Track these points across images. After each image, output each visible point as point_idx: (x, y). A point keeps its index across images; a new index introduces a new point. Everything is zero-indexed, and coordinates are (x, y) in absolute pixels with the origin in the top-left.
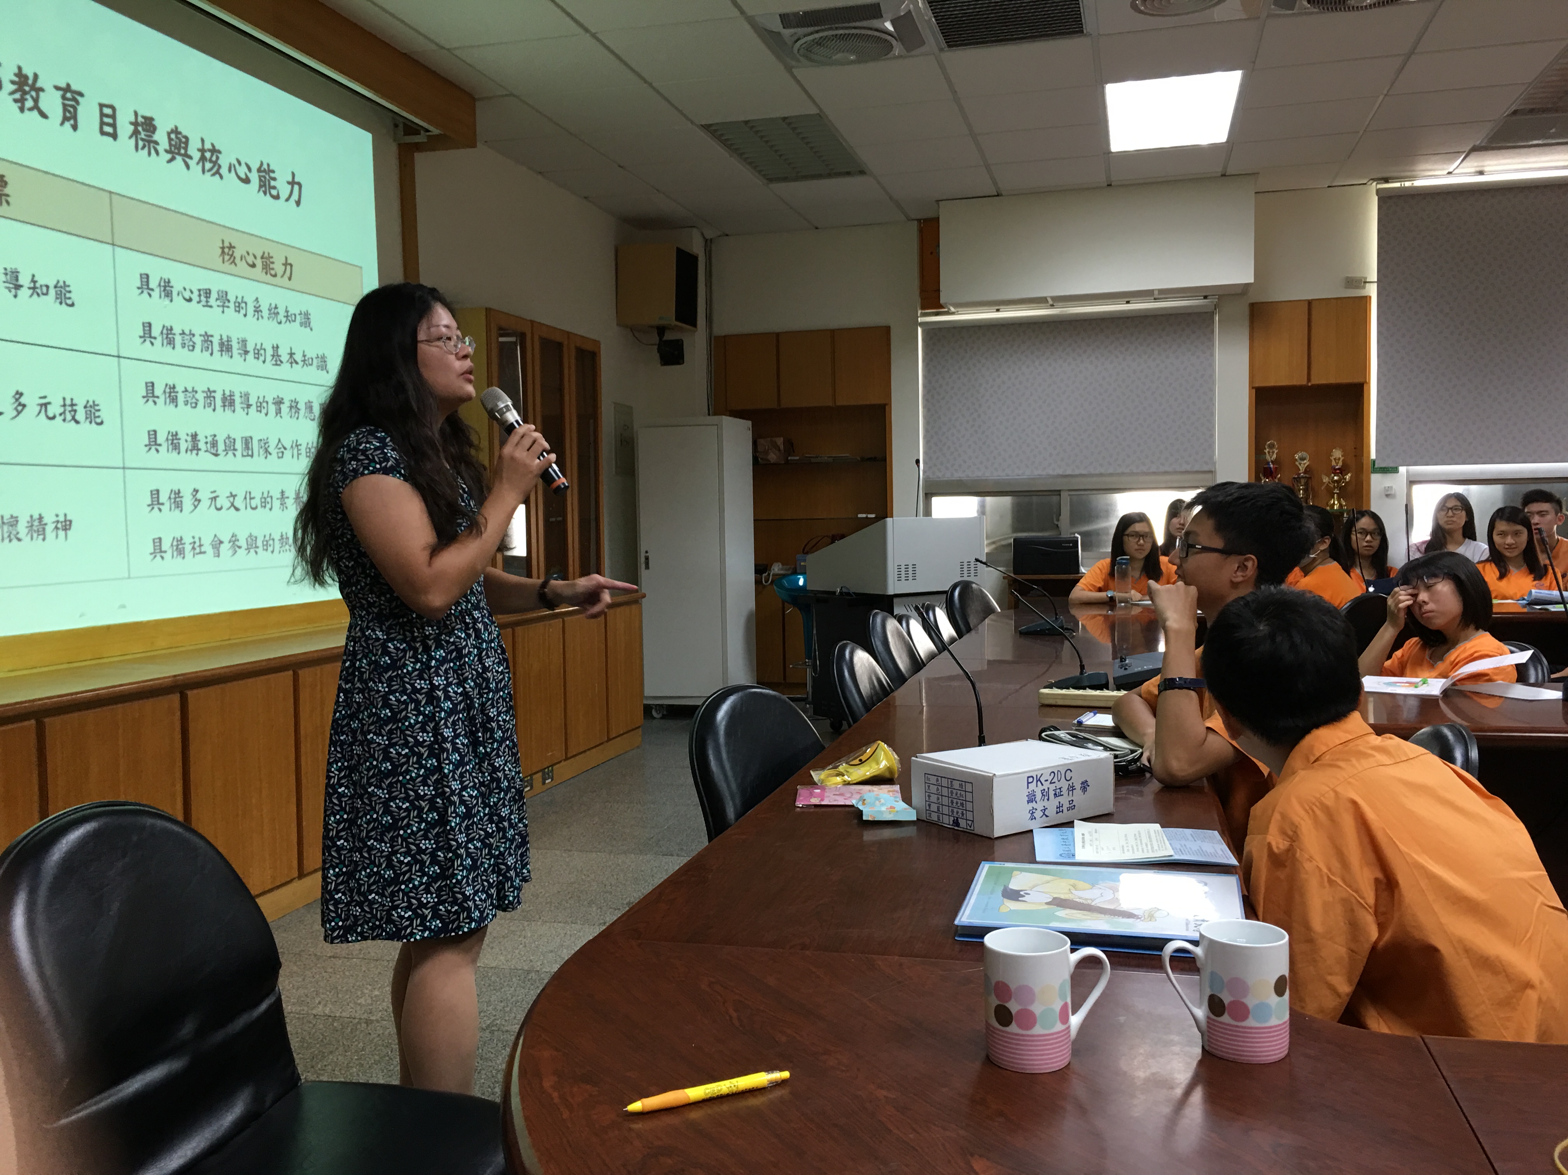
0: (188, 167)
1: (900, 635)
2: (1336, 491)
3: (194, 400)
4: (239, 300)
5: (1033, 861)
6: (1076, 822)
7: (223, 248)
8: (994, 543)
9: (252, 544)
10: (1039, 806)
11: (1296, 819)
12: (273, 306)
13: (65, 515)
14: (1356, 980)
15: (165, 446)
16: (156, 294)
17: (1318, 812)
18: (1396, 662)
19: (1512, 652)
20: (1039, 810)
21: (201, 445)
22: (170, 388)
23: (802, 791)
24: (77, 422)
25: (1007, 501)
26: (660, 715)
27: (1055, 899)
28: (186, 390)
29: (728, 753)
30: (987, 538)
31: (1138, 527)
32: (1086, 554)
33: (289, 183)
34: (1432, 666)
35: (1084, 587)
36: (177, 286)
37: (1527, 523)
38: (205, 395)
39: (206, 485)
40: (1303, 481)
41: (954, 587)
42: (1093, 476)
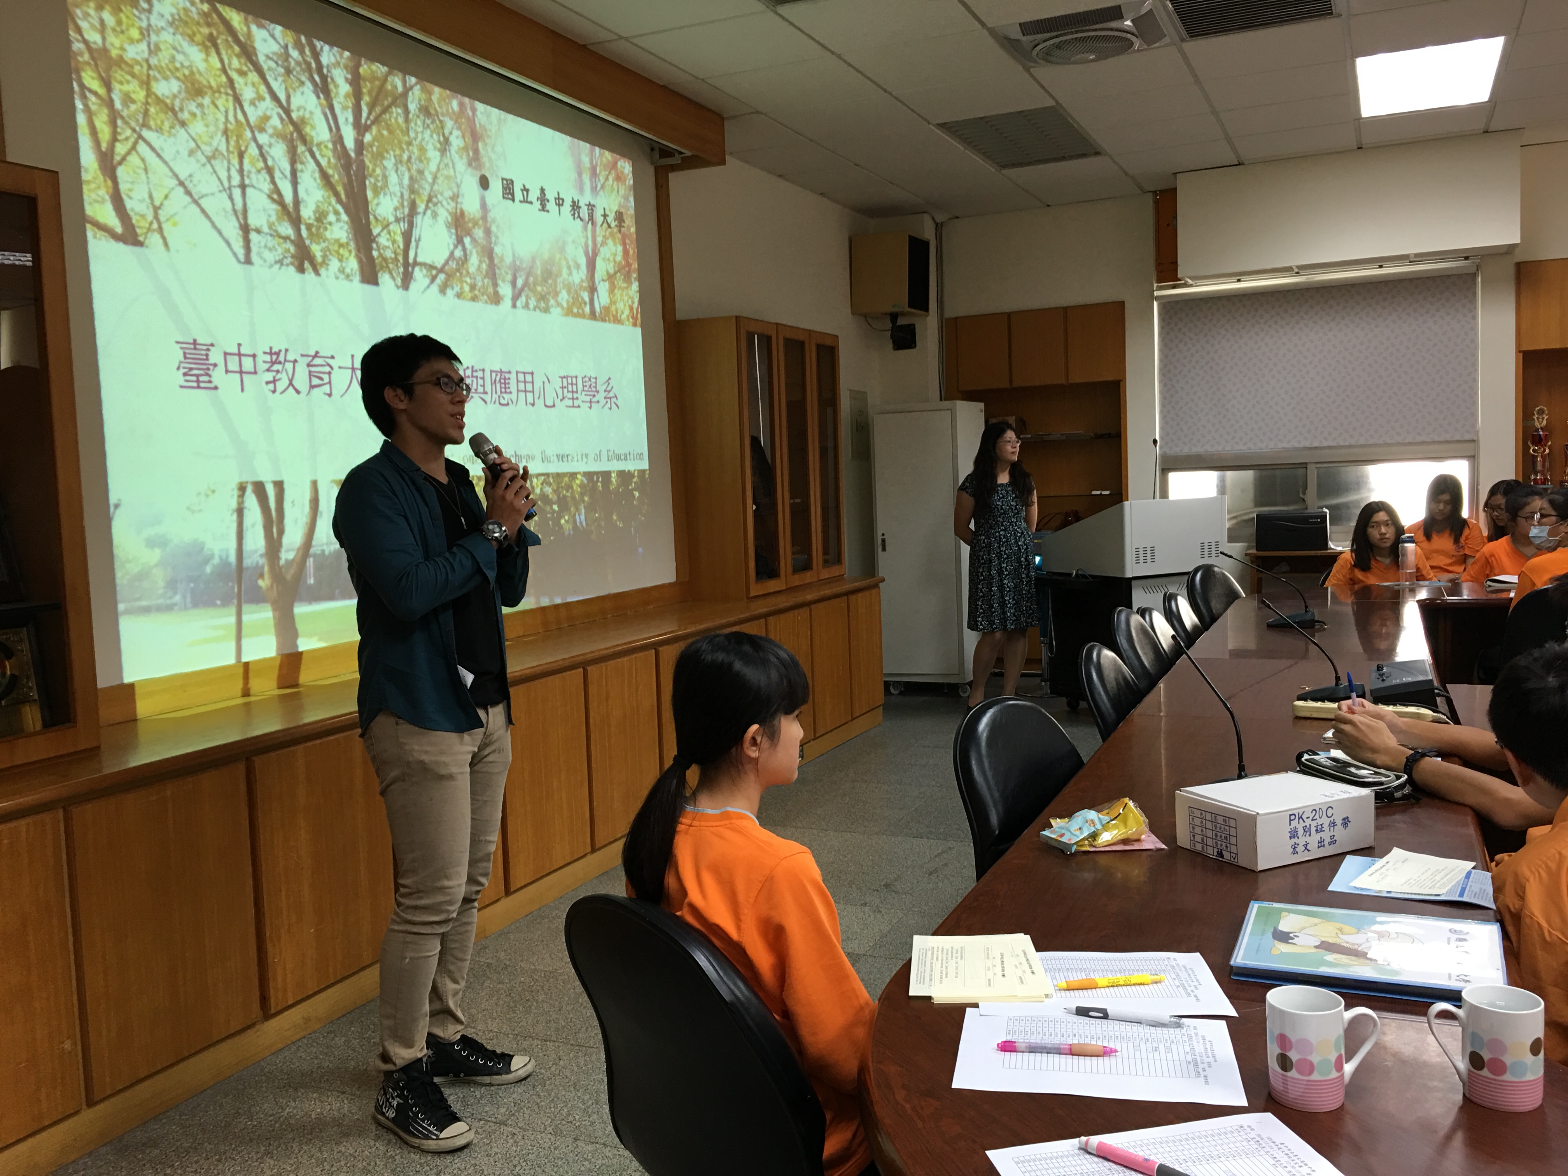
1: (1143, 628)
8: (1235, 517)
10: (1301, 841)
20: (1301, 845)
25: (1249, 475)
26: (898, 692)
27: (1323, 942)
29: (990, 761)
30: (1229, 513)
31: (1381, 516)
32: (1335, 528)
41: (1196, 571)
42: (1341, 447)
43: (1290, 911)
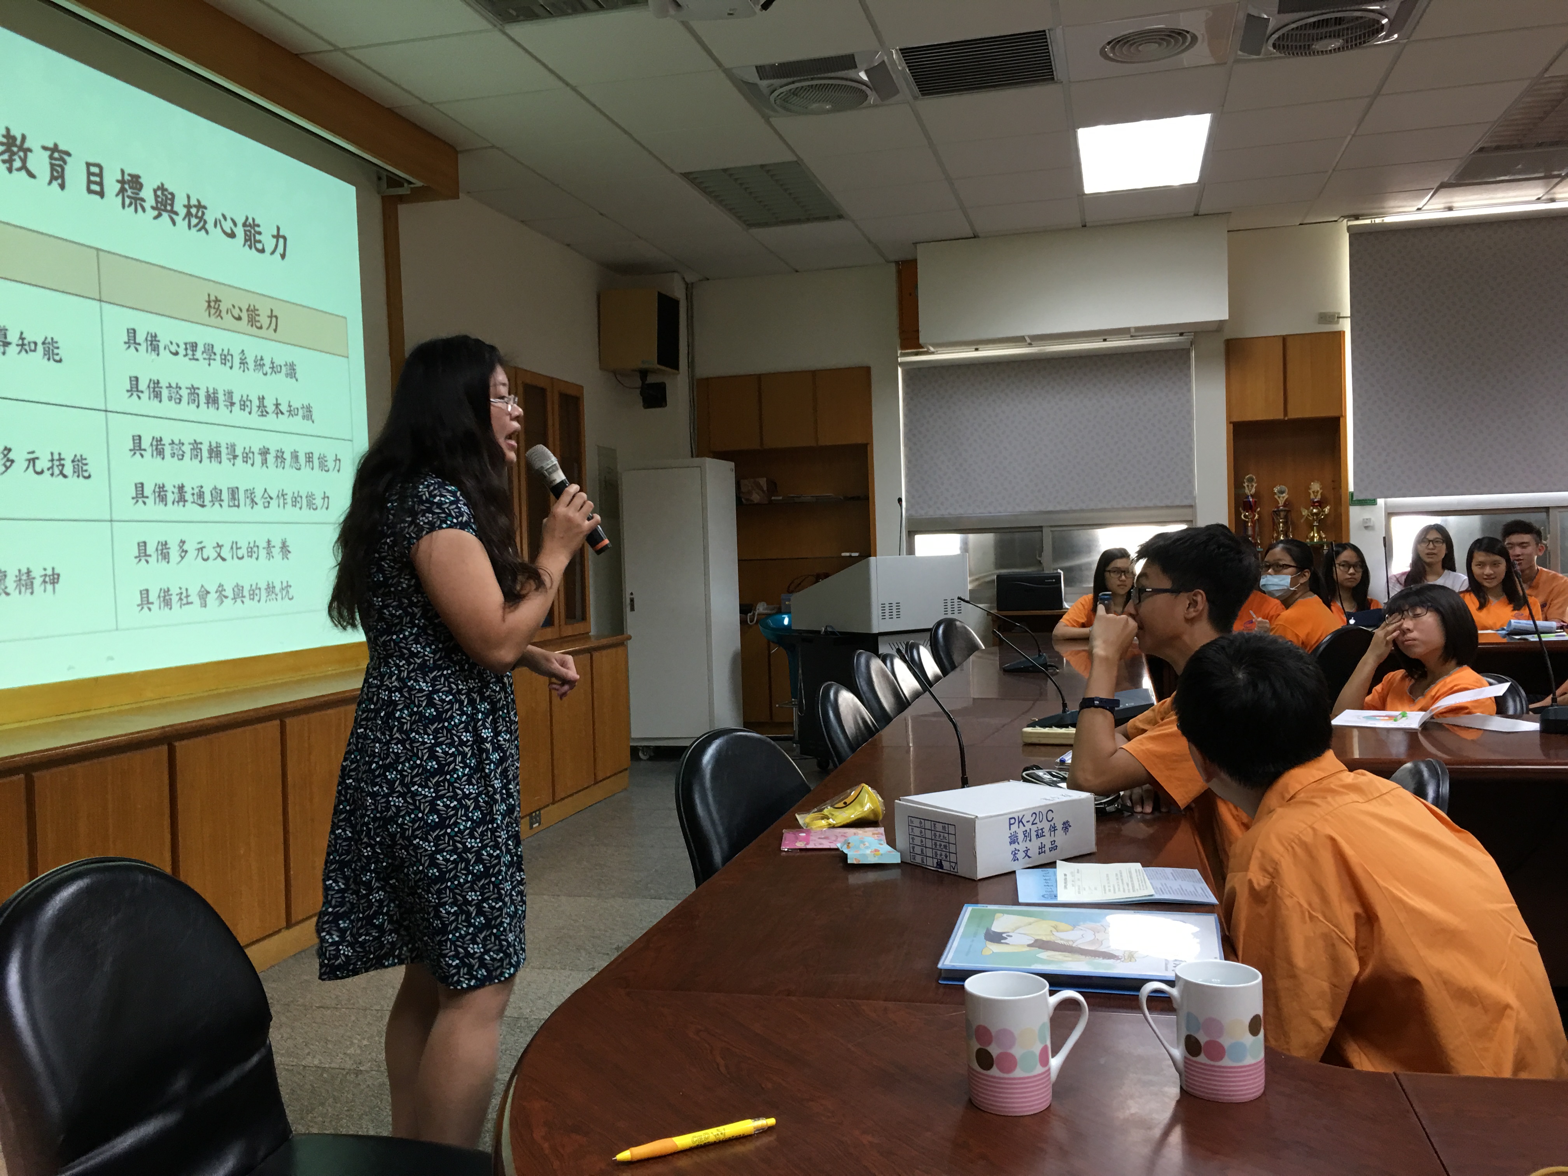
0: (174, 223)
1: (884, 675)
2: (1315, 524)
3: (181, 452)
4: (226, 352)
5: (1016, 902)
6: (1059, 863)
7: (209, 302)
8: (977, 579)
9: (238, 593)
10: (1022, 847)
11: (1276, 857)
12: (259, 358)
13: (53, 569)
14: (1338, 1017)
15: (152, 498)
16: (142, 348)
17: (1298, 849)
18: (1377, 697)
19: (1491, 684)
20: (1021, 851)
21: (188, 497)
22: (157, 441)
23: (788, 835)
24: (65, 476)
25: (989, 538)
26: (647, 757)
27: (1036, 941)
28: (173, 443)
29: (714, 796)
30: (970, 575)
31: (1119, 563)
32: (1069, 589)
33: (273, 236)
34: (1412, 701)
35: (1068, 623)
36: (163, 341)
37: (1504, 553)
38: (191, 447)
39: (193, 536)
40: (1282, 514)
41: (938, 625)
42: (1075, 511)
43: (1003, 912)
